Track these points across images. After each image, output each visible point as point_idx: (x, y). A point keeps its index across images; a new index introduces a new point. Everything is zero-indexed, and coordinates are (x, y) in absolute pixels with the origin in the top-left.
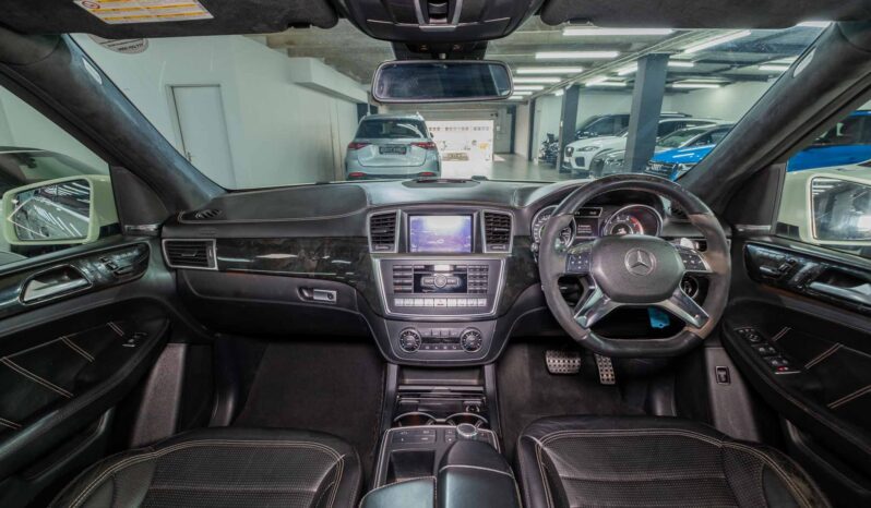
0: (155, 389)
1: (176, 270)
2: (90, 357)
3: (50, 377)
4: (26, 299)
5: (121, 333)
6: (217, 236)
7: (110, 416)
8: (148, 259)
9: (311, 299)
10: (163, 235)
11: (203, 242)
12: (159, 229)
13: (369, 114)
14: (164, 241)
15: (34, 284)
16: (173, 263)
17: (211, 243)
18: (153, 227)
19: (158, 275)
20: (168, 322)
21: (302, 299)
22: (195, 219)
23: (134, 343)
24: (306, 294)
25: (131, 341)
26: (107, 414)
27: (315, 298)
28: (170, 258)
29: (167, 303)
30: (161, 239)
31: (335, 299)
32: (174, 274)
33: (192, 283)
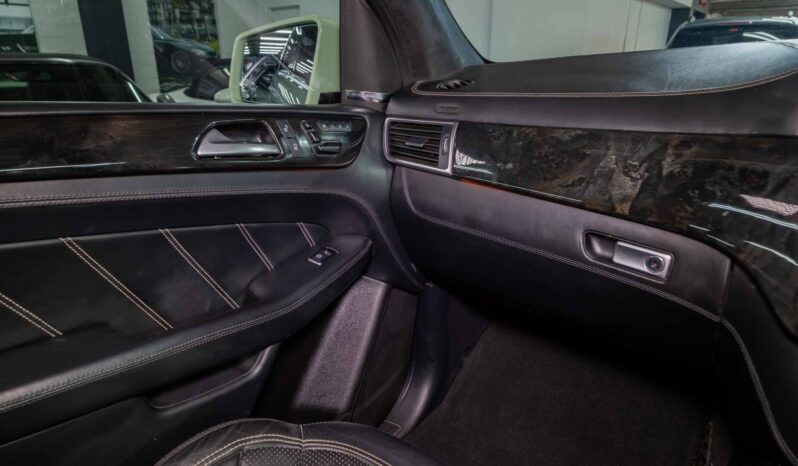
0: (337, 334)
1: (394, 165)
2: (268, 263)
3: (218, 275)
4: (199, 153)
5: (312, 243)
6: (461, 117)
7: (270, 354)
8: (361, 144)
9: (610, 261)
10: (388, 112)
11: (440, 127)
12: (386, 101)
13: (693, 19)
14: (387, 120)
15: (214, 134)
16: (393, 154)
17: (449, 129)
18: (378, 97)
19: (371, 171)
20: (370, 242)
21: (587, 256)
22: (436, 90)
23: (322, 261)
24: (598, 249)
25: (319, 256)
26: (267, 351)
27: (616, 260)
28: (391, 147)
29: (373, 215)
30: (386, 116)
31: (663, 273)
32: (390, 172)
33: (411, 189)
